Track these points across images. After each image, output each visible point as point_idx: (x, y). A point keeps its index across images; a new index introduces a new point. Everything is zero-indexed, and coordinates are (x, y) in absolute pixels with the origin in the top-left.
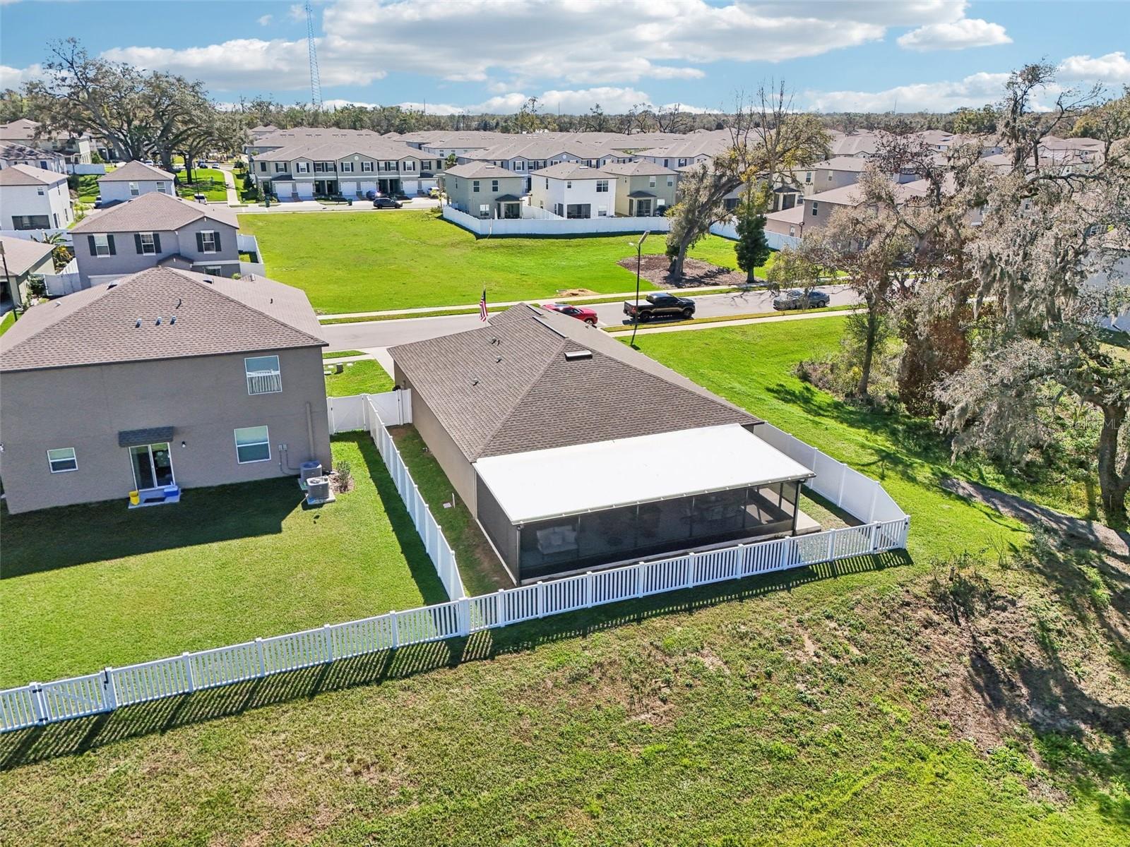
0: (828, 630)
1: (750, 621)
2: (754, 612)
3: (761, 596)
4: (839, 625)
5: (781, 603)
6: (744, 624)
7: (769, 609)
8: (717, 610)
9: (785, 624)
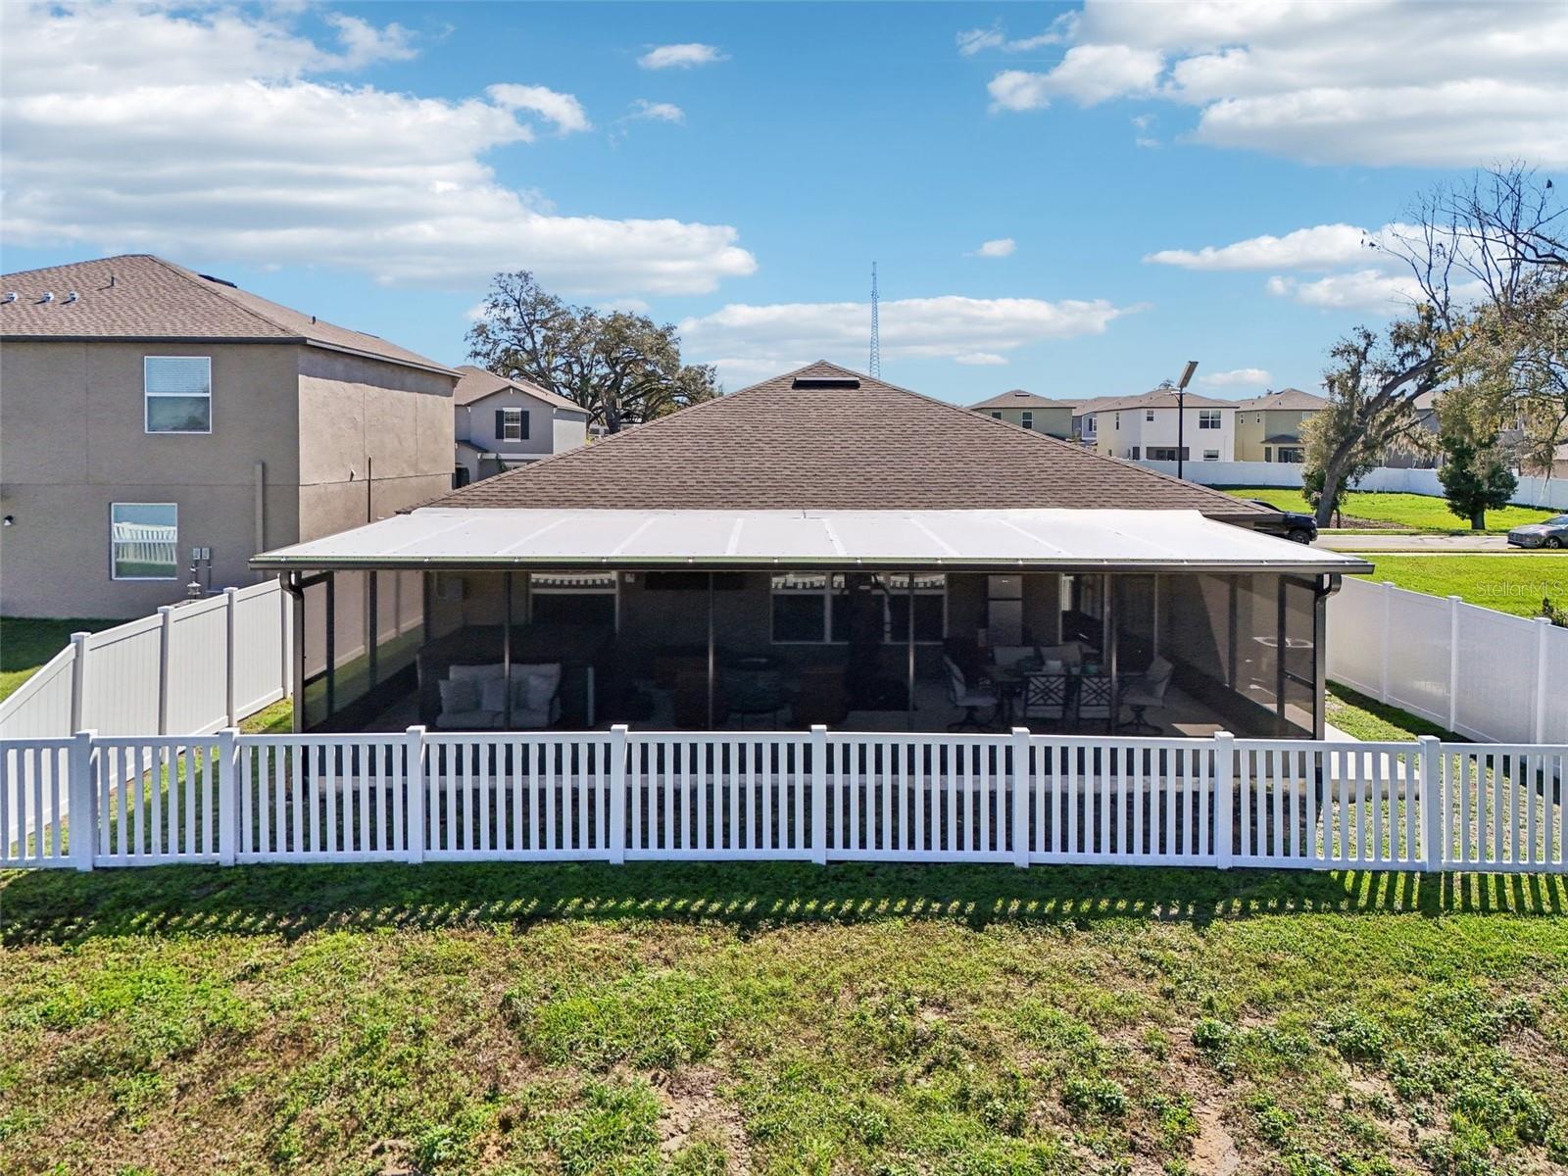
0: (1336, 1102)
1: (975, 1000)
2: (1013, 971)
3: (1069, 924)
4: (1403, 1095)
5: (1145, 959)
6: (943, 1006)
7: (1081, 971)
8: (855, 937)
9: (1127, 1038)
